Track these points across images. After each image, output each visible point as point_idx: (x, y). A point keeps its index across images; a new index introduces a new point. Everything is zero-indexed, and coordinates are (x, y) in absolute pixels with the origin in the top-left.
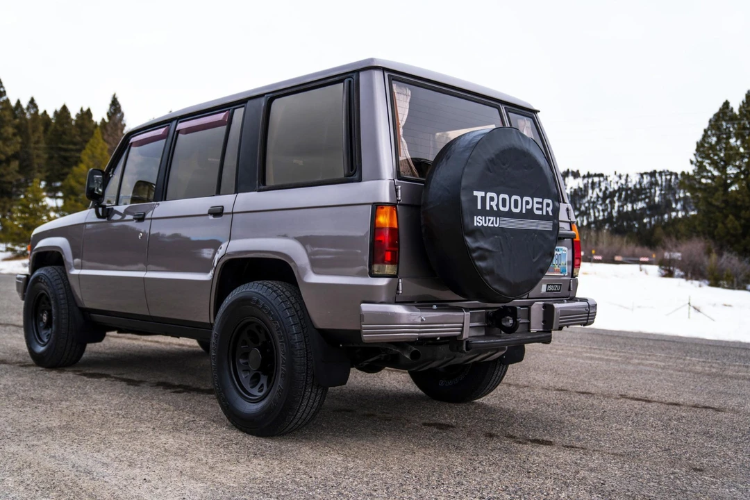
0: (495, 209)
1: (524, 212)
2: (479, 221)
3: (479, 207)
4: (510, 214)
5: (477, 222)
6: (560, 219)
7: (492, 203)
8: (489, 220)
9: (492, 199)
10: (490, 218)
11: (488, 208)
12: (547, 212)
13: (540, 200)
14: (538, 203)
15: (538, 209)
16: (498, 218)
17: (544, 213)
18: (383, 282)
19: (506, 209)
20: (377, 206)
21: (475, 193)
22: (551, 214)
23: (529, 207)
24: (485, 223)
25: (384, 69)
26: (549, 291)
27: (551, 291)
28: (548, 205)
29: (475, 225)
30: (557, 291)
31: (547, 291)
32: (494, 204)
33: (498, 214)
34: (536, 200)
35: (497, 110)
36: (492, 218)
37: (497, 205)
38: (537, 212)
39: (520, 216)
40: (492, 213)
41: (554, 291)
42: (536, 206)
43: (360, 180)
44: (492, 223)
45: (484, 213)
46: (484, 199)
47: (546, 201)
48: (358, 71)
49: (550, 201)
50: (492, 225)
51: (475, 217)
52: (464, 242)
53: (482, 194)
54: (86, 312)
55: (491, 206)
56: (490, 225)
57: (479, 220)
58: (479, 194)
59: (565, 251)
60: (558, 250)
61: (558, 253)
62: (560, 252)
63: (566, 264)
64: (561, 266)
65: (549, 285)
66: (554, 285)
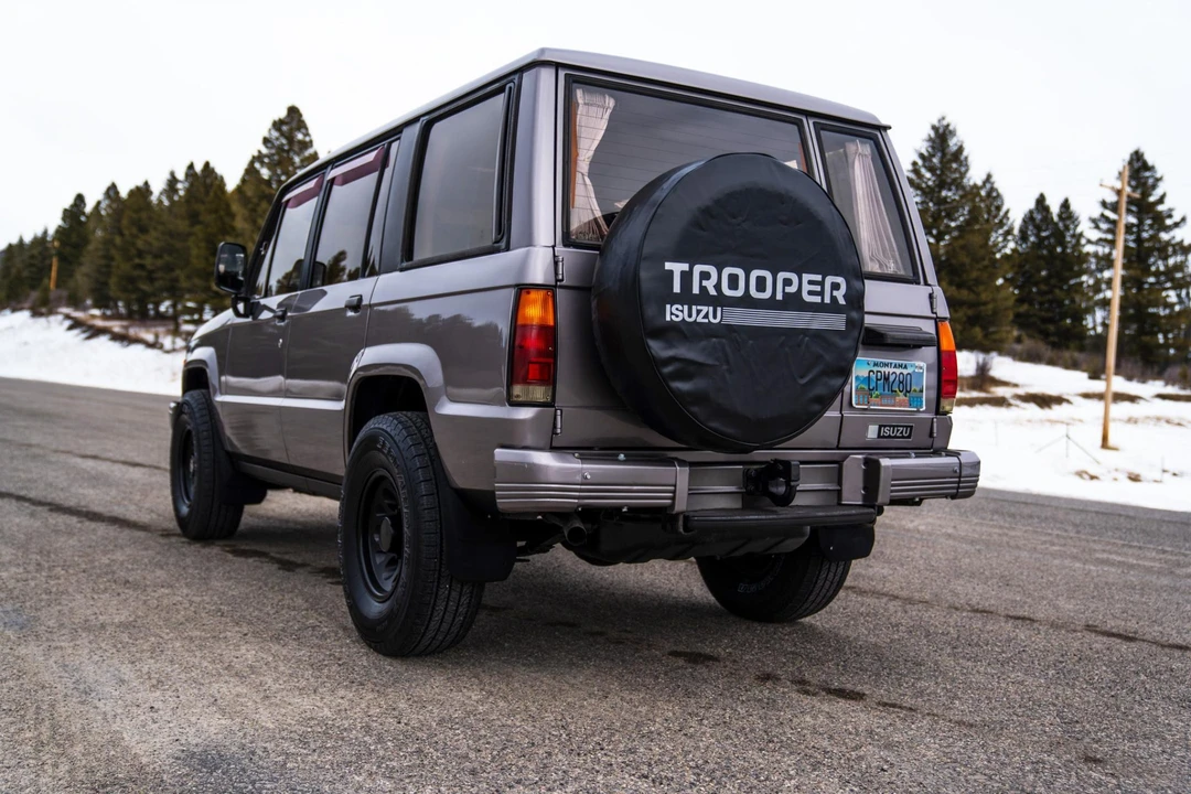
0: (713, 292)
1: (779, 296)
2: (675, 313)
3: (677, 288)
4: (747, 302)
5: (672, 314)
6: (866, 310)
7: (705, 283)
8: (699, 312)
9: (705, 276)
10: (699, 308)
11: (696, 290)
12: (834, 299)
13: (818, 278)
14: (810, 282)
15: (810, 293)
16: (719, 309)
17: (827, 300)
18: (526, 414)
19: (739, 293)
20: (521, 289)
21: (668, 266)
22: (842, 301)
23: (792, 289)
24: (690, 316)
25: (558, 66)
26: (884, 437)
27: (889, 437)
28: (836, 286)
29: (668, 319)
30: (903, 437)
31: (879, 436)
32: (710, 285)
33: (720, 301)
34: (806, 277)
35: (795, 128)
36: (705, 309)
37: (718, 286)
38: (810, 299)
39: (772, 304)
40: (704, 298)
41: (896, 437)
42: (807, 287)
43: (508, 249)
44: (706, 316)
45: (686, 298)
46: (686, 277)
47: (829, 280)
48: (520, 70)
49: (840, 280)
50: (706, 321)
51: (668, 306)
52: (645, 349)
53: (685, 267)
54: (234, 458)
55: (703, 289)
56: (700, 320)
57: (674, 311)
58: (677, 268)
59: (921, 368)
60: (906, 367)
61: (905, 372)
62: (910, 370)
63: (921, 391)
64: (912, 394)
65: (885, 426)
66: (894, 426)
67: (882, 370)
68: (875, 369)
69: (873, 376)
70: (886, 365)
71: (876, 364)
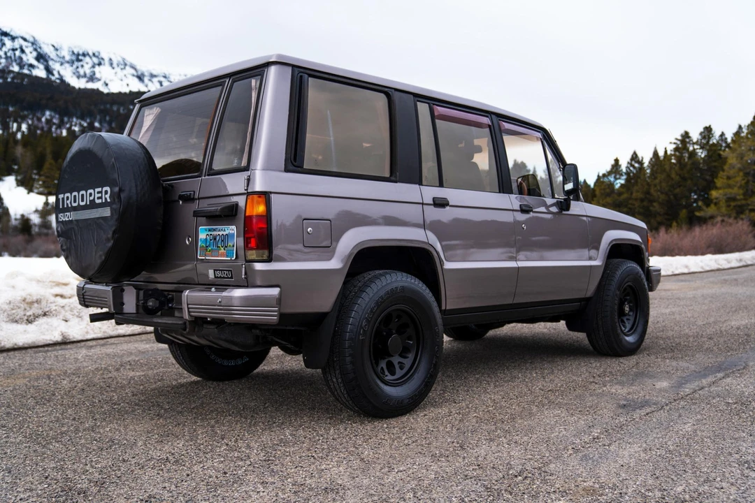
0: (70, 205)
1: (88, 203)
2: (61, 217)
3: (61, 206)
7: (67, 201)
8: (66, 215)
9: (68, 198)
11: (66, 206)
12: (106, 199)
13: (100, 189)
14: (98, 193)
15: (98, 198)
16: (72, 213)
17: (104, 201)
19: (77, 204)
21: (59, 196)
22: (109, 200)
23: (92, 198)
24: (64, 218)
26: (218, 277)
27: (220, 277)
28: (106, 193)
29: (59, 220)
30: (228, 278)
31: (215, 277)
33: (72, 209)
34: (97, 190)
36: (68, 213)
37: (71, 203)
38: (98, 201)
41: (224, 278)
42: (97, 195)
44: (68, 217)
46: (63, 200)
47: (105, 189)
49: (108, 189)
51: (59, 214)
53: (63, 195)
55: (67, 204)
56: (67, 219)
58: (61, 197)
59: (233, 230)
60: (225, 230)
61: (225, 233)
62: (227, 232)
63: (234, 246)
64: (229, 248)
65: (217, 270)
66: (222, 270)
67: (213, 233)
68: (209, 233)
69: (208, 238)
70: (214, 230)
71: (209, 230)
